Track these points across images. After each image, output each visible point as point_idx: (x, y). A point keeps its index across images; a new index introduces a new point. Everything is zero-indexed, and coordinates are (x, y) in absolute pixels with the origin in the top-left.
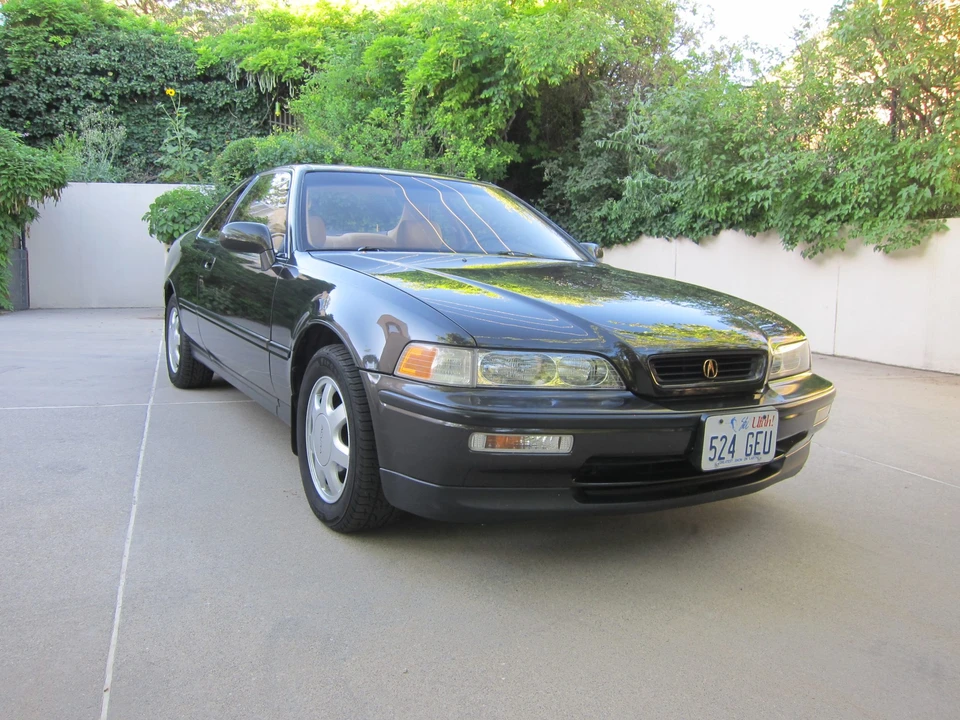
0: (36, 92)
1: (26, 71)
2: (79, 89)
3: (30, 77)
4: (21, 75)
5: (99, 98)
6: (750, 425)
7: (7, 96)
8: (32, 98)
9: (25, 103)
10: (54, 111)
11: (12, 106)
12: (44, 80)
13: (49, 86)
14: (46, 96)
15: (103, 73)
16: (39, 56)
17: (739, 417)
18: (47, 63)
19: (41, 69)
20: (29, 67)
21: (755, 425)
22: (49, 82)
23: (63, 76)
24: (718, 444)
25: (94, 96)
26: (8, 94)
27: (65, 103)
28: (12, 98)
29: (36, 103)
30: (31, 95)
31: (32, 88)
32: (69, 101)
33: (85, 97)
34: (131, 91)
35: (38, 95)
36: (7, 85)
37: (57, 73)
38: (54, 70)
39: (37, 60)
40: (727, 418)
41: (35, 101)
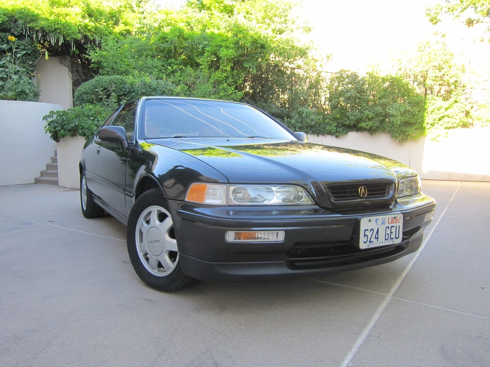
6: (387, 222)
17: (380, 218)
21: (390, 222)
24: (369, 233)
40: (373, 218)
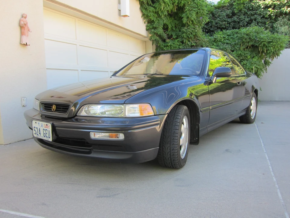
0: (243, 18)
1: (240, 11)
2: (260, 14)
3: (242, 13)
4: (238, 13)
5: (268, 17)
7: (233, 21)
8: (242, 21)
9: (239, 22)
10: (249, 25)
11: (234, 25)
12: (246, 13)
13: (248, 15)
14: (247, 20)
15: (270, 7)
16: (246, 5)
18: (248, 6)
19: (246, 8)
20: (242, 9)
22: (249, 14)
23: (254, 10)
25: (266, 17)
26: (233, 20)
27: (253, 21)
28: (234, 22)
29: (243, 22)
30: (242, 19)
31: (242, 17)
32: (255, 20)
33: (262, 18)
34: (280, 13)
35: (244, 20)
36: (233, 17)
37: (252, 10)
38: (251, 9)
39: (245, 6)
41: (243, 21)
